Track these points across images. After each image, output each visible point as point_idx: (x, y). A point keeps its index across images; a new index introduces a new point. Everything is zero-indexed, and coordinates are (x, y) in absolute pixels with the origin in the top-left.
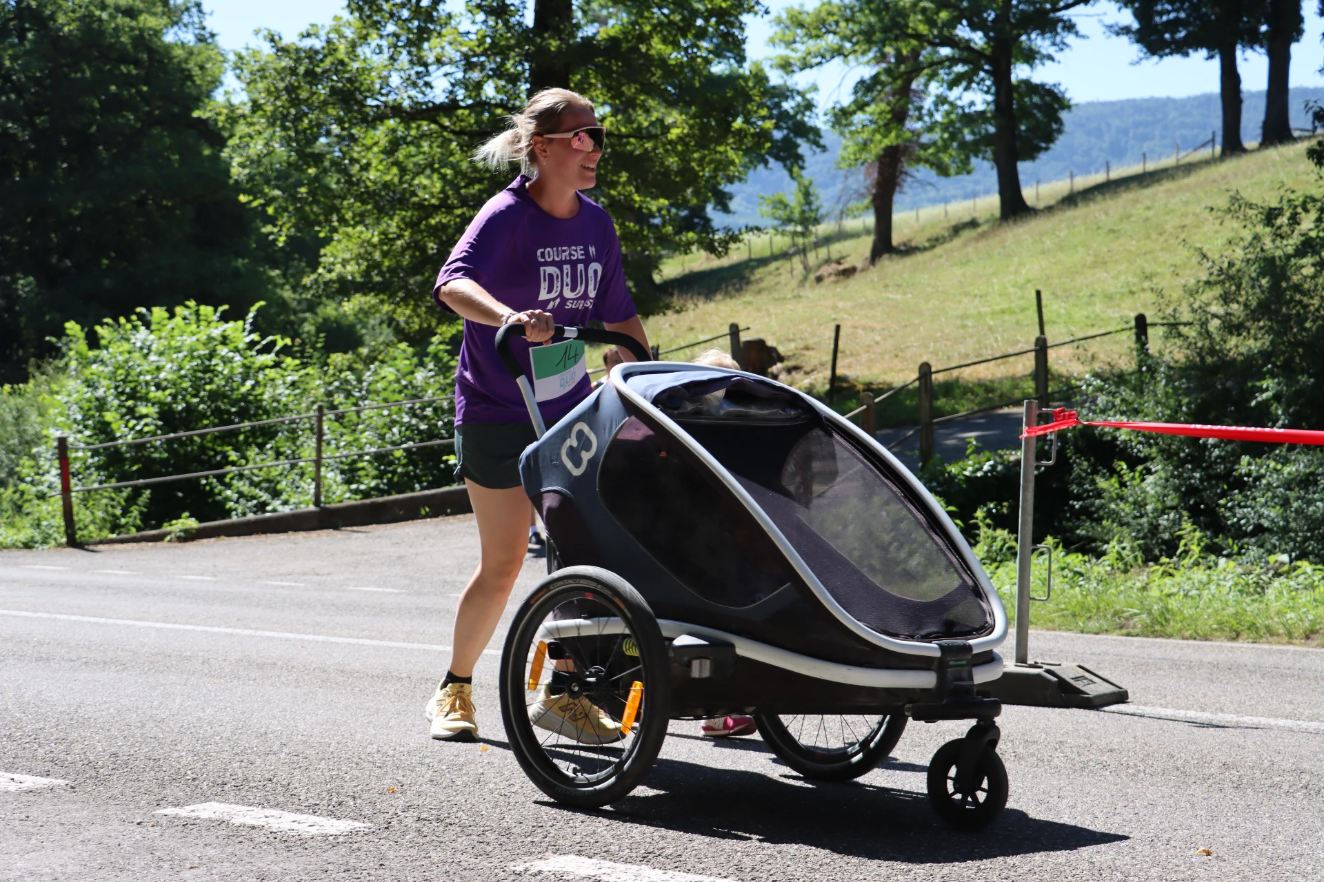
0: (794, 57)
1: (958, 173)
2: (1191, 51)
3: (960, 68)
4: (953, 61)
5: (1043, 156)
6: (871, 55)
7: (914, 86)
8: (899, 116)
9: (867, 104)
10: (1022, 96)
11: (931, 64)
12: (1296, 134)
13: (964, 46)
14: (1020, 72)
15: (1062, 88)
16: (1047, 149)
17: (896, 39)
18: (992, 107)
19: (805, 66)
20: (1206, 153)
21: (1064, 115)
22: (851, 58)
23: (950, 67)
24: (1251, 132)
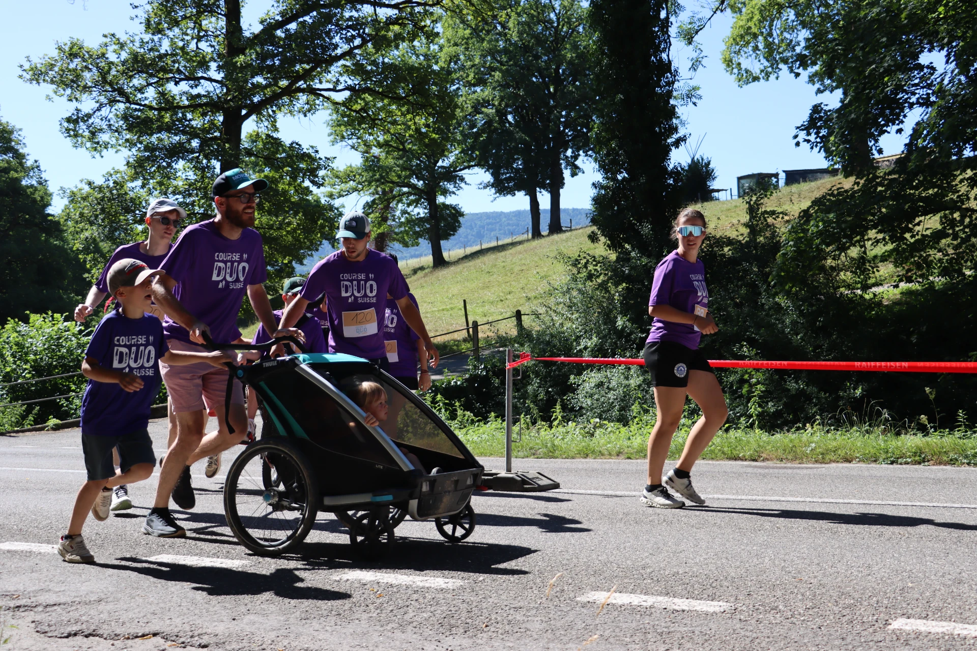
0: (335, 191)
1: (413, 246)
2: (516, 192)
3: (412, 197)
4: (409, 194)
5: (452, 237)
6: (370, 191)
7: (391, 205)
8: (384, 219)
9: (370, 214)
10: (442, 210)
11: (399, 195)
12: (564, 229)
13: (414, 187)
14: (440, 199)
15: (460, 207)
16: (454, 235)
17: (383, 183)
18: (428, 215)
19: (340, 196)
20: (525, 237)
21: (461, 219)
22: (361, 192)
23: (408, 197)
24: (544, 229)
